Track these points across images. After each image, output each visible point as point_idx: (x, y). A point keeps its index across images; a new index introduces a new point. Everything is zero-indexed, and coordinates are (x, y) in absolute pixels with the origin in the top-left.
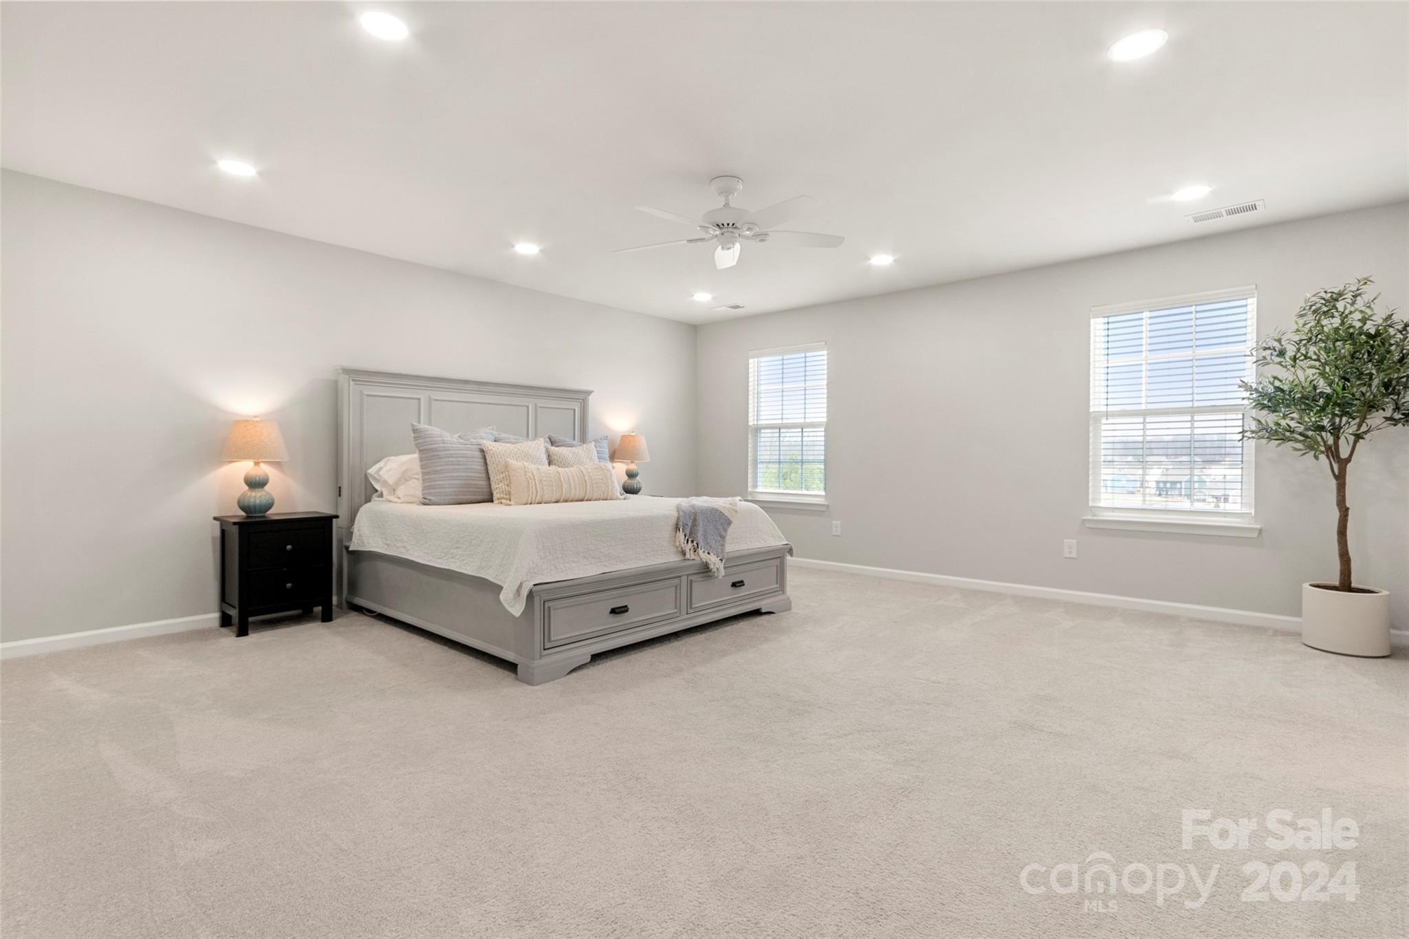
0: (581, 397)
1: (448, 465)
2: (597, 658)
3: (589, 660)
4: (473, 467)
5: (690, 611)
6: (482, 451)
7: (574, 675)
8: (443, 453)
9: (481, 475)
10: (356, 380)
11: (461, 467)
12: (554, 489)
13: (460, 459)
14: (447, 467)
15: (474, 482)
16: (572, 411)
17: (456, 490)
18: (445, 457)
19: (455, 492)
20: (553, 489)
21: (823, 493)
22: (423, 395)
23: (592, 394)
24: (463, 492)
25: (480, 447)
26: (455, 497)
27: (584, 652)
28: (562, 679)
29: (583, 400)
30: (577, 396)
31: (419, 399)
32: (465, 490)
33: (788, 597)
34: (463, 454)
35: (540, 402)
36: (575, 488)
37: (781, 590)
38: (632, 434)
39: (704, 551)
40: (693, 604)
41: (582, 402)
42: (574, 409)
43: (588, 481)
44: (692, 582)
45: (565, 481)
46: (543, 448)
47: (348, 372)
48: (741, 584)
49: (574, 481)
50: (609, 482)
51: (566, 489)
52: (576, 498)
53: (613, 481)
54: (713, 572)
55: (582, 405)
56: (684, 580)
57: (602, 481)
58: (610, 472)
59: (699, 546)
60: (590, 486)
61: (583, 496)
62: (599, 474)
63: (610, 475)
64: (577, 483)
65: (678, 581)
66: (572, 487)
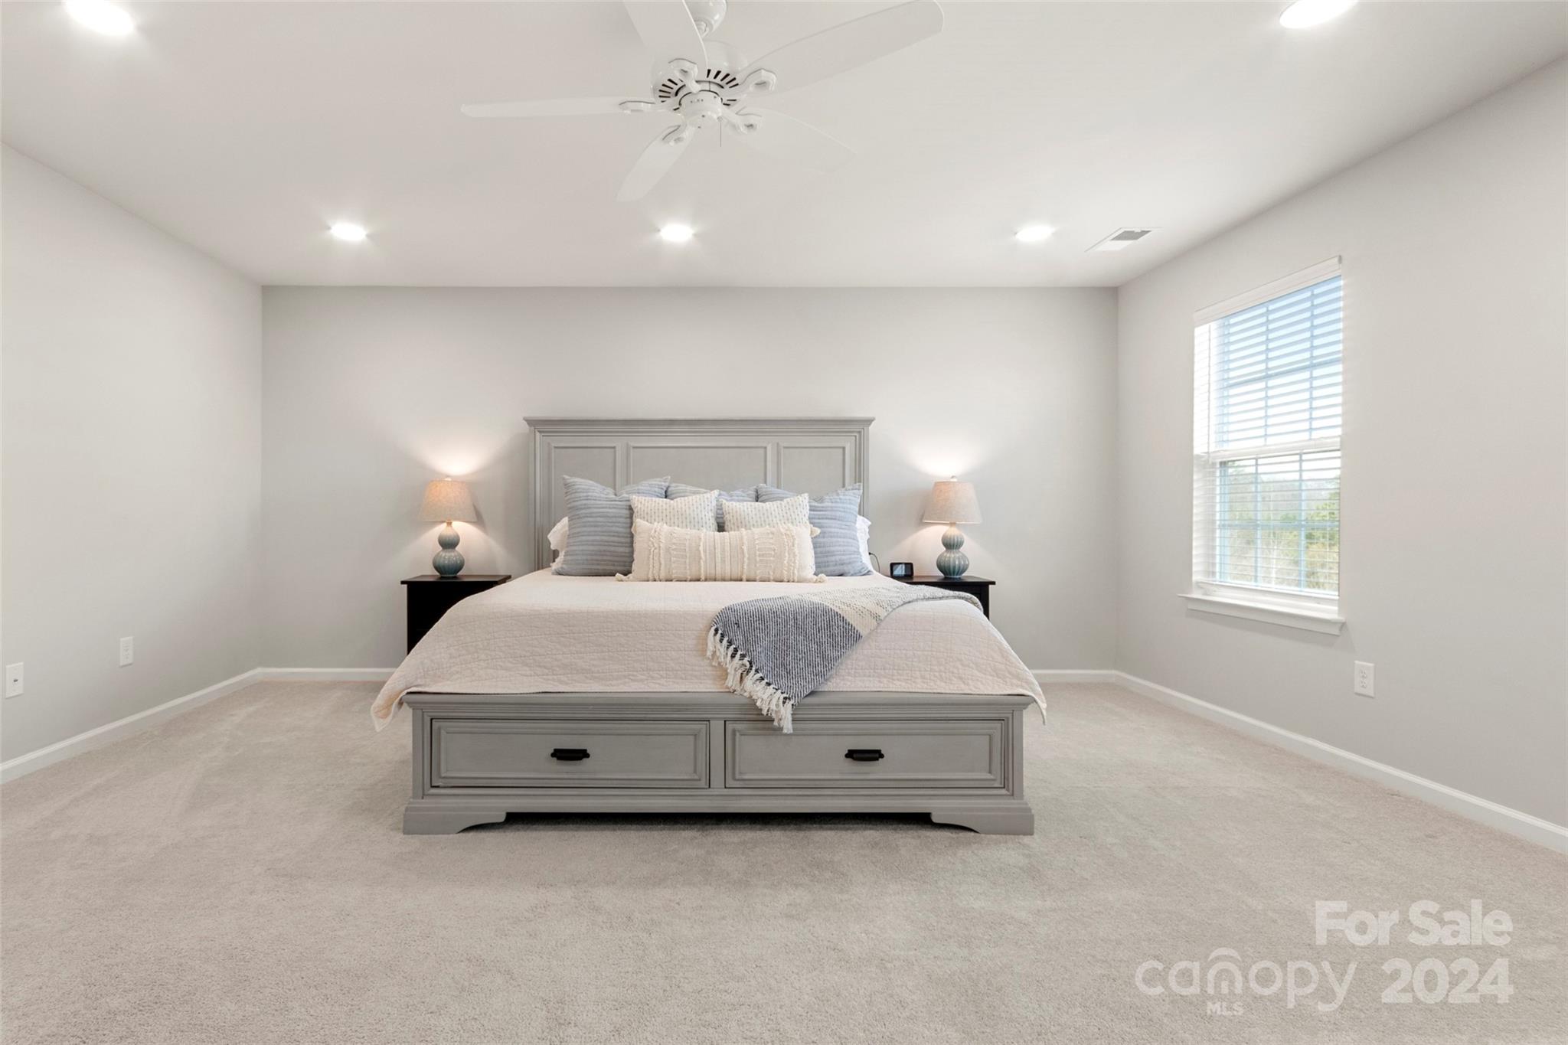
0: (856, 427)
1: (585, 526)
2: (516, 819)
3: (502, 819)
4: (614, 529)
5: (730, 783)
6: (631, 509)
7: (471, 835)
8: (583, 511)
9: (623, 540)
10: (543, 432)
11: (599, 529)
12: (688, 561)
13: (599, 519)
14: (585, 529)
15: (613, 549)
16: (841, 450)
17: (589, 557)
18: (584, 517)
19: (587, 560)
20: (685, 562)
21: (1334, 594)
22: (619, 443)
23: (873, 423)
24: (597, 560)
25: (628, 503)
26: (590, 567)
27: (498, 806)
28: (451, 836)
29: (859, 432)
30: (846, 428)
31: (614, 448)
32: (599, 558)
33: (1024, 806)
34: (608, 512)
35: (785, 441)
36: (723, 561)
37: (1001, 788)
38: (952, 480)
39: (762, 679)
40: (741, 773)
41: (856, 436)
42: (844, 448)
43: (746, 551)
44: (738, 734)
45: (705, 551)
46: (709, 504)
47: (532, 423)
48: (873, 755)
49: (723, 550)
50: (787, 554)
51: (706, 562)
52: (728, 576)
53: (794, 553)
54: (773, 721)
55: (856, 440)
56: (717, 727)
57: (773, 553)
58: (794, 539)
59: (754, 669)
60: (749, 559)
61: (740, 574)
62: (771, 541)
63: (791, 544)
64: (728, 554)
65: (702, 726)
66: (718, 560)
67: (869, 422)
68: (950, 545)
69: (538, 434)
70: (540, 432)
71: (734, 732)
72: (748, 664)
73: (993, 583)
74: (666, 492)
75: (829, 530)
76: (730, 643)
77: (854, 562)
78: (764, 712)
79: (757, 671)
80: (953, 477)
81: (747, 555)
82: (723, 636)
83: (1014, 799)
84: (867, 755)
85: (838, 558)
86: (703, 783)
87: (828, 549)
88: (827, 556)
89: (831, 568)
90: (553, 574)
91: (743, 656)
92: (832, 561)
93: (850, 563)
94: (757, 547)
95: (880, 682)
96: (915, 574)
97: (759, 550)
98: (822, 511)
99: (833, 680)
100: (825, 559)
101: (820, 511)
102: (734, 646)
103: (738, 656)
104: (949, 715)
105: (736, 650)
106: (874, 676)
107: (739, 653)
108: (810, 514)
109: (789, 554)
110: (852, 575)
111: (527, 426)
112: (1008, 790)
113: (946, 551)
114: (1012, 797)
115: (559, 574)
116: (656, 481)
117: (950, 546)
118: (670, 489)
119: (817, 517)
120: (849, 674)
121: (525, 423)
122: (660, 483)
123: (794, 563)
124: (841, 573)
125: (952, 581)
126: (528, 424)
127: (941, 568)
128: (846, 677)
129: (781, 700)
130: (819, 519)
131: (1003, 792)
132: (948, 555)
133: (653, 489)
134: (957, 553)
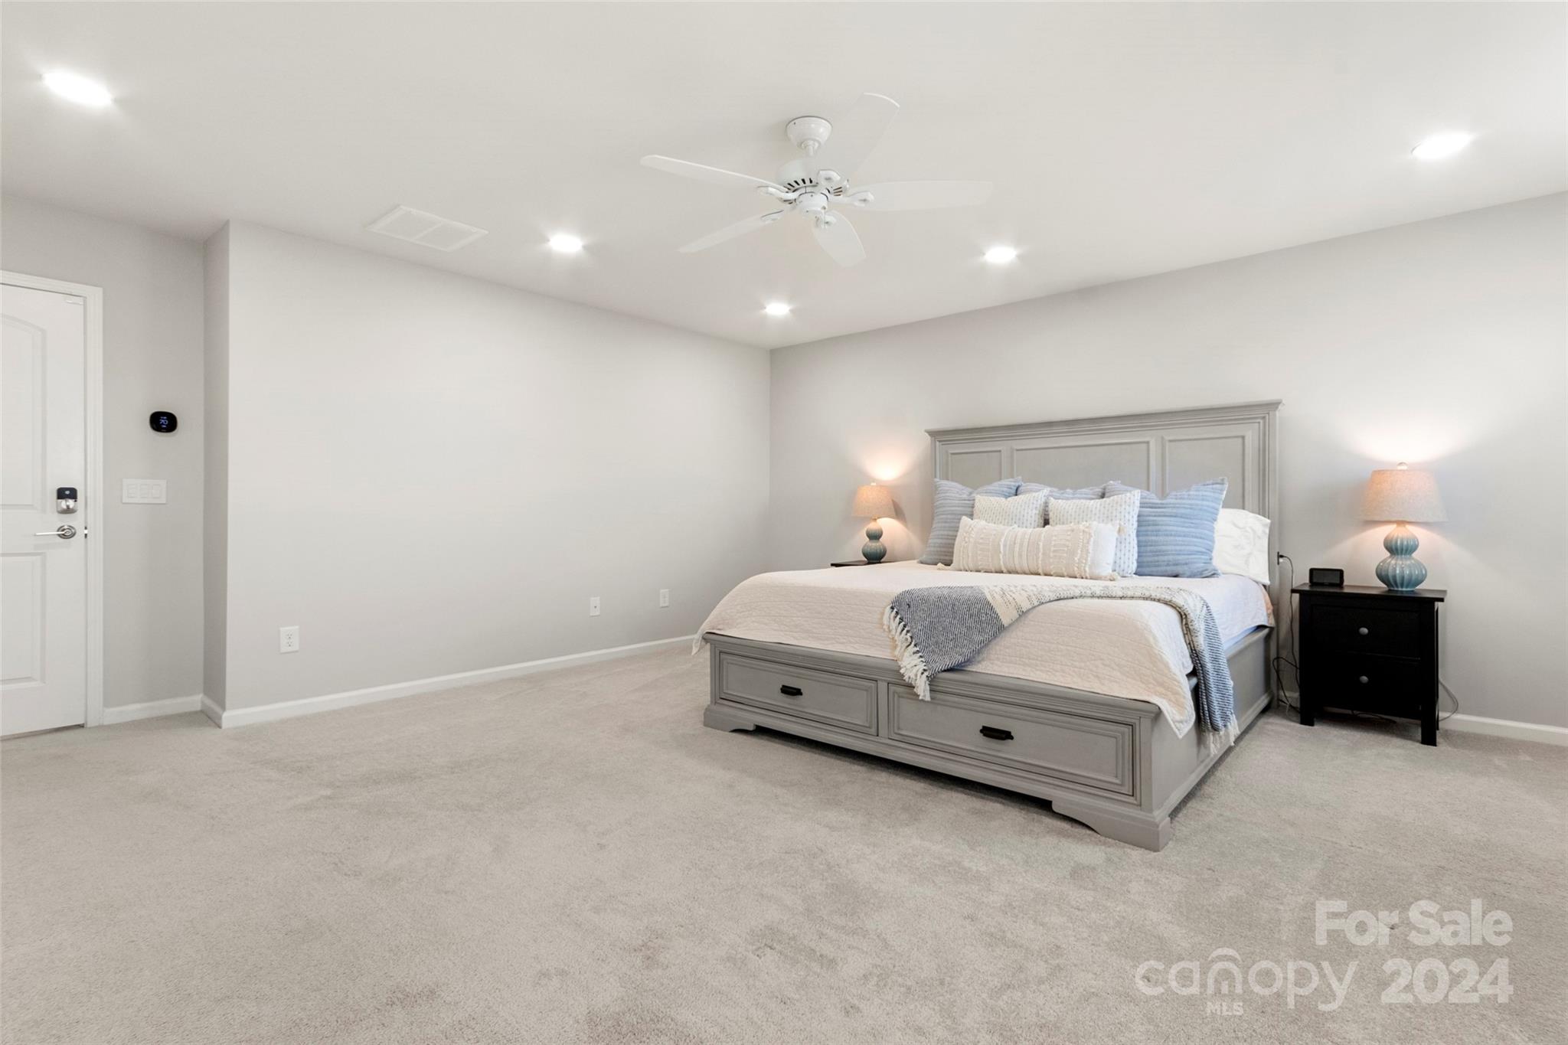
0: (1263, 411)
1: (939, 523)
2: (760, 731)
3: (752, 728)
5: (892, 735)
6: (974, 507)
10: (942, 441)
16: (1240, 440)
20: (988, 555)
22: (1004, 446)
23: (1281, 408)
27: (751, 719)
29: (1264, 417)
30: (1246, 415)
33: (1152, 820)
34: (956, 510)
35: (1170, 434)
36: (1020, 555)
37: (1130, 795)
38: (1400, 468)
39: (918, 652)
40: (899, 728)
41: (1259, 423)
42: (1243, 437)
43: (1041, 546)
44: (896, 696)
45: (1005, 546)
46: (1035, 502)
47: (934, 434)
48: (1004, 735)
49: (1021, 545)
50: (1079, 552)
51: (1005, 555)
52: (1026, 569)
53: (1088, 550)
54: (914, 687)
55: (1259, 428)
56: (883, 686)
57: (1066, 549)
58: (1091, 536)
59: (913, 643)
60: (1043, 554)
61: (1036, 568)
62: (1069, 538)
63: (1085, 541)
64: (1025, 549)
65: (872, 684)
66: (1016, 554)
67: (1274, 405)
68: (1394, 549)
69: (938, 443)
70: (940, 441)
71: (894, 692)
72: (909, 639)
73: (1442, 600)
74: (1017, 490)
75: (1164, 528)
76: (901, 619)
77: (1192, 563)
78: (906, 678)
79: (915, 645)
80: (1401, 464)
81: (1041, 550)
82: (897, 613)
83: (1141, 810)
84: (996, 734)
85: (1171, 558)
86: (873, 731)
87: (1159, 548)
88: (1158, 555)
89: (1163, 568)
90: (918, 562)
91: (908, 631)
92: (1164, 561)
93: (1186, 564)
94: (1053, 543)
95: (1024, 670)
96: (1346, 583)
97: (1055, 546)
98: (1162, 508)
99: (984, 663)
100: (1156, 558)
101: (1159, 508)
102: (903, 623)
103: (905, 631)
104: (1073, 710)
105: (905, 626)
106: (1019, 664)
107: (906, 629)
108: (1140, 511)
109: (1081, 551)
110: (1188, 577)
111: (929, 437)
112: (1136, 800)
113: (1390, 557)
114: (1139, 808)
115: (922, 563)
116: (1006, 482)
117: (1397, 549)
118: (1020, 489)
119: (1153, 514)
120: (998, 659)
121: (927, 434)
122: (1010, 483)
123: (1086, 560)
124: (1174, 574)
125: (1399, 595)
126: (930, 435)
127: (1382, 577)
128: (996, 662)
129: (921, 671)
130: (1155, 516)
131: (1131, 800)
132: (1393, 562)
133: (1002, 489)
134: (1409, 559)
